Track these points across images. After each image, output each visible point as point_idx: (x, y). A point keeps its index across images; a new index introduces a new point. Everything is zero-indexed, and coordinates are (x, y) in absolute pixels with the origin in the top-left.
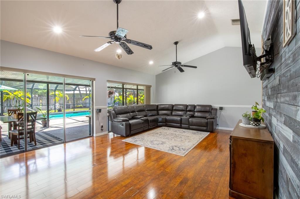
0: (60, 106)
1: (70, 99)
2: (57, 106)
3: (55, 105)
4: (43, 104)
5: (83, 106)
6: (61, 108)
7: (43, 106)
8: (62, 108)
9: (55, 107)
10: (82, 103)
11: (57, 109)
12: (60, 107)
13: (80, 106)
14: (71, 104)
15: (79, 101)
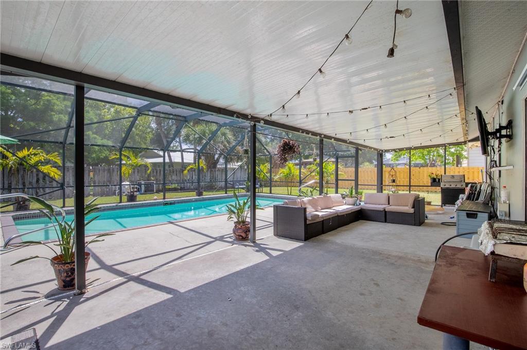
0: (131, 186)
1: (153, 172)
2: (126, 187)
3: (120, 185)
4: (97, 182)
5: (179, 188)
6: (133, 192)
7: (97, 188)
8: (136, 191)
9: (120, 189)
10: (176, 181)
11: (126, 193)
12: (133, 188)
13: (173, 186)
14: (155, 182)
15: (171, 176)
